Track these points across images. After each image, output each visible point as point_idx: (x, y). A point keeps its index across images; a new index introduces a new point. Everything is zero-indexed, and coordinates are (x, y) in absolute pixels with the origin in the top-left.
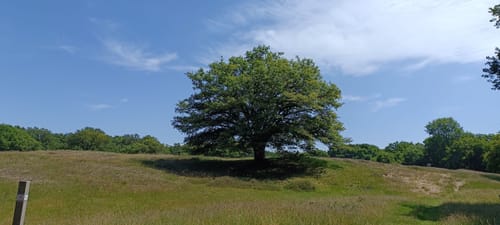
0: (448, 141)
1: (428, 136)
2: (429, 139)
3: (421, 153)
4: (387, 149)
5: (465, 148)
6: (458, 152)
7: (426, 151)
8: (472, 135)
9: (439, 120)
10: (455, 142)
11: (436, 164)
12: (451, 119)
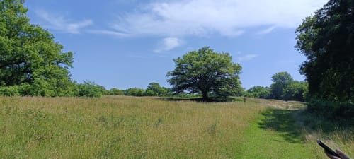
0: (284, 86)
1: (272, 83)
2: (274, 85)
3: (268, 93)
4: (249, 91)
5: (294, 90)
6: (290, 92)
7: (271, 92)
8: (297, 82)
9: (279, 73)
10: (288, 86)
11: (277, 98)
12: (286, 73)
